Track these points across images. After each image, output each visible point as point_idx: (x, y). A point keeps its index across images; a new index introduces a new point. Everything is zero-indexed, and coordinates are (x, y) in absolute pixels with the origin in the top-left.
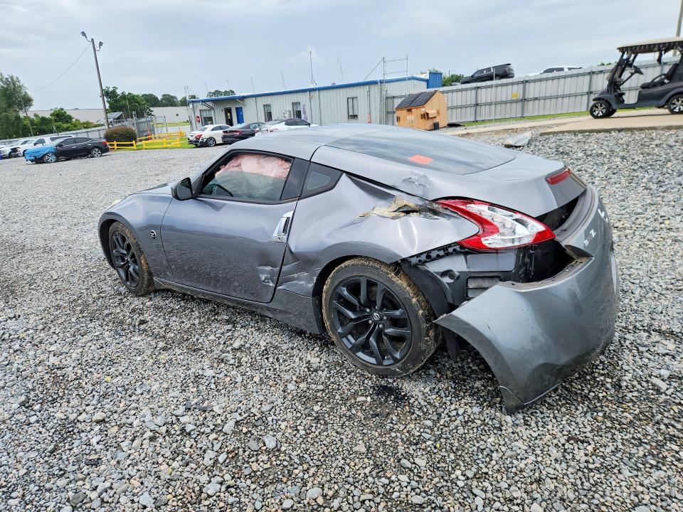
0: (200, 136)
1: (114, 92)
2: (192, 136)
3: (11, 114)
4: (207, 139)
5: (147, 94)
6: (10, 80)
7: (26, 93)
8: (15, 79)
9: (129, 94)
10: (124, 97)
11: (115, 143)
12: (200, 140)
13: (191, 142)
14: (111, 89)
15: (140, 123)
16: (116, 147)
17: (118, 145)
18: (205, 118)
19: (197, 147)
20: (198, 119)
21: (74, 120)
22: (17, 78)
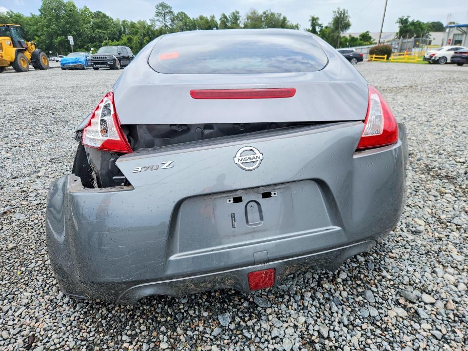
0: (434, 55)
1: (406, 20)
2: (427, 54)
3: (336, 34)
4: (440, 58)
5: (436, 21)
6: (343, 12)
7: (349, 20)
8: (346, 11)
9: (418, 21)
10: (413, 24)
11: (374, 56)
12: (433, 58)
13: (425, 59)
14: (405, 18)
15: (405, 42)
16: (373, 59)
17: (376, 58)
18: (456, 41)
19: (430, 63)
20: (449, 41)
21: (372, 40)
22: (347, 11)
